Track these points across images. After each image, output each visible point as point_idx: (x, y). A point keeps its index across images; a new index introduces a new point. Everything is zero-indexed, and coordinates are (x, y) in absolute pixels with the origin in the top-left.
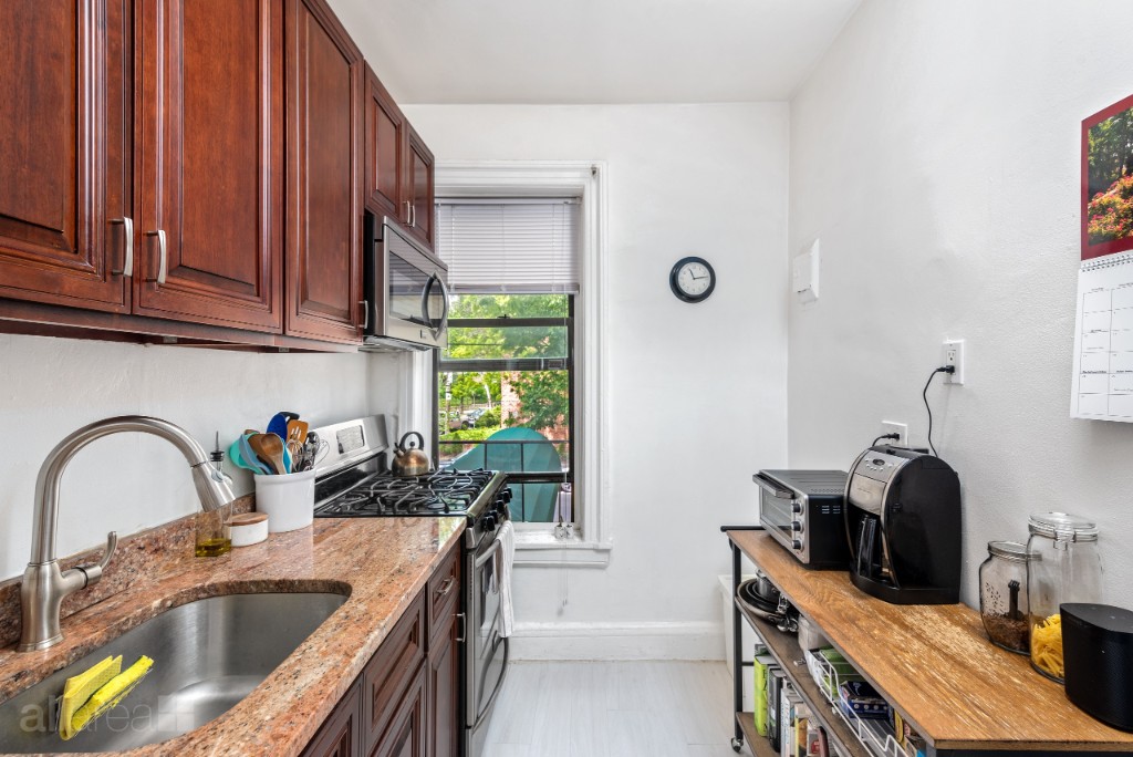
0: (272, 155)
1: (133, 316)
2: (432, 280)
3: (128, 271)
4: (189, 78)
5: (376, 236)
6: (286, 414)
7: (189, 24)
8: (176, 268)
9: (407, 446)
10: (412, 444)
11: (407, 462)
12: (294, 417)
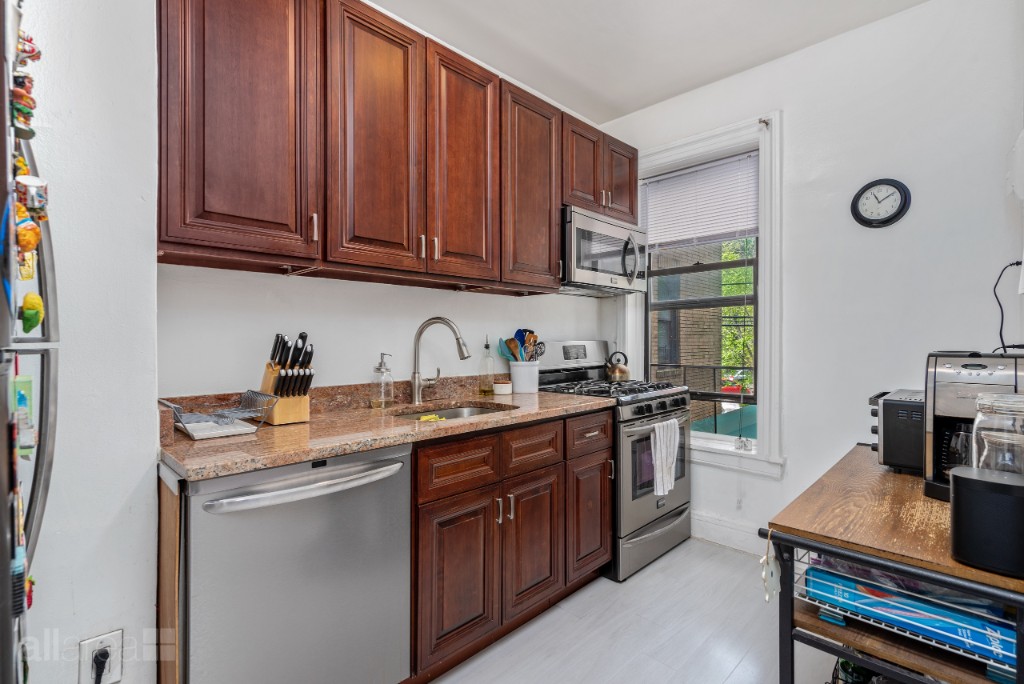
0: (493, 191)
1: (427, 273)
2: (627, 243)
3: (424, 255)
4: (449, 170)
5: (568, 220)
6: (525, 331)
7: (449, 147)
8: (446, 253)
9: (614, 361)
10: (619, 360)
11: (613, 372)
12: (532, 332)
